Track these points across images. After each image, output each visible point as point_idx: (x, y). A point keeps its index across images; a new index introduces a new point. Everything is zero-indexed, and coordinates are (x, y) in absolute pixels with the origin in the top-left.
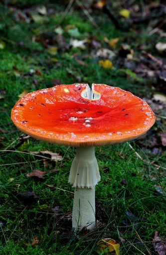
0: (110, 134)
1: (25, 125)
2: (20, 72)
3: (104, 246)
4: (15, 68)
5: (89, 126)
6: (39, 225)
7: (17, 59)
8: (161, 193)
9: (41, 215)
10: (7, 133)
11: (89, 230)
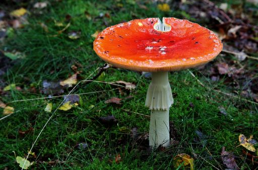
0: (185, 60)
1: (107, 55)
2: (92, 16)
3: (180, 161)
4: (86, 13)
5: (164, 53)
6: (120, 144)
7: (88, 5)
8: (225, 113)
9: (121, 136)
10: (84, 67)
11: (165, 147)
